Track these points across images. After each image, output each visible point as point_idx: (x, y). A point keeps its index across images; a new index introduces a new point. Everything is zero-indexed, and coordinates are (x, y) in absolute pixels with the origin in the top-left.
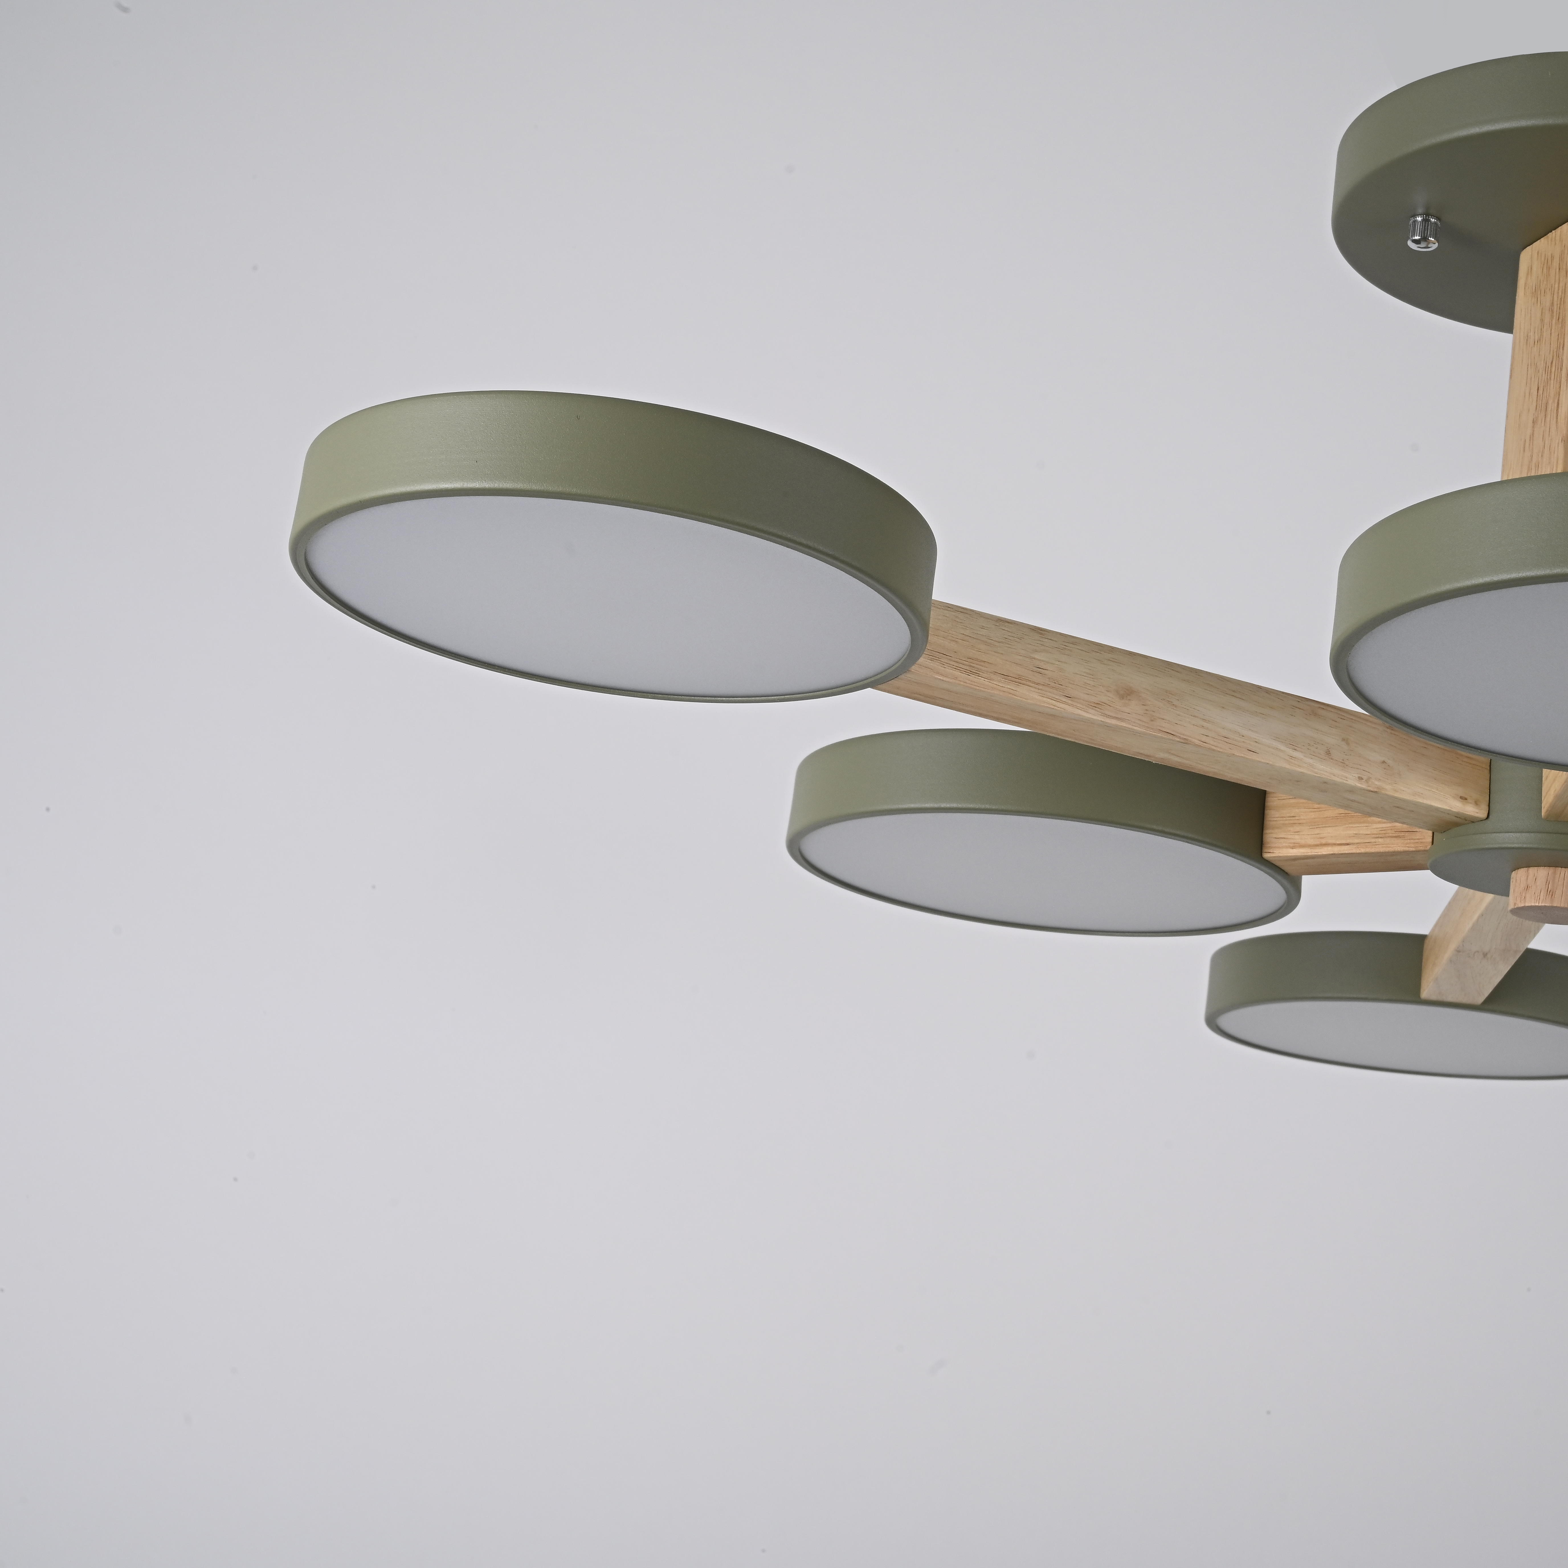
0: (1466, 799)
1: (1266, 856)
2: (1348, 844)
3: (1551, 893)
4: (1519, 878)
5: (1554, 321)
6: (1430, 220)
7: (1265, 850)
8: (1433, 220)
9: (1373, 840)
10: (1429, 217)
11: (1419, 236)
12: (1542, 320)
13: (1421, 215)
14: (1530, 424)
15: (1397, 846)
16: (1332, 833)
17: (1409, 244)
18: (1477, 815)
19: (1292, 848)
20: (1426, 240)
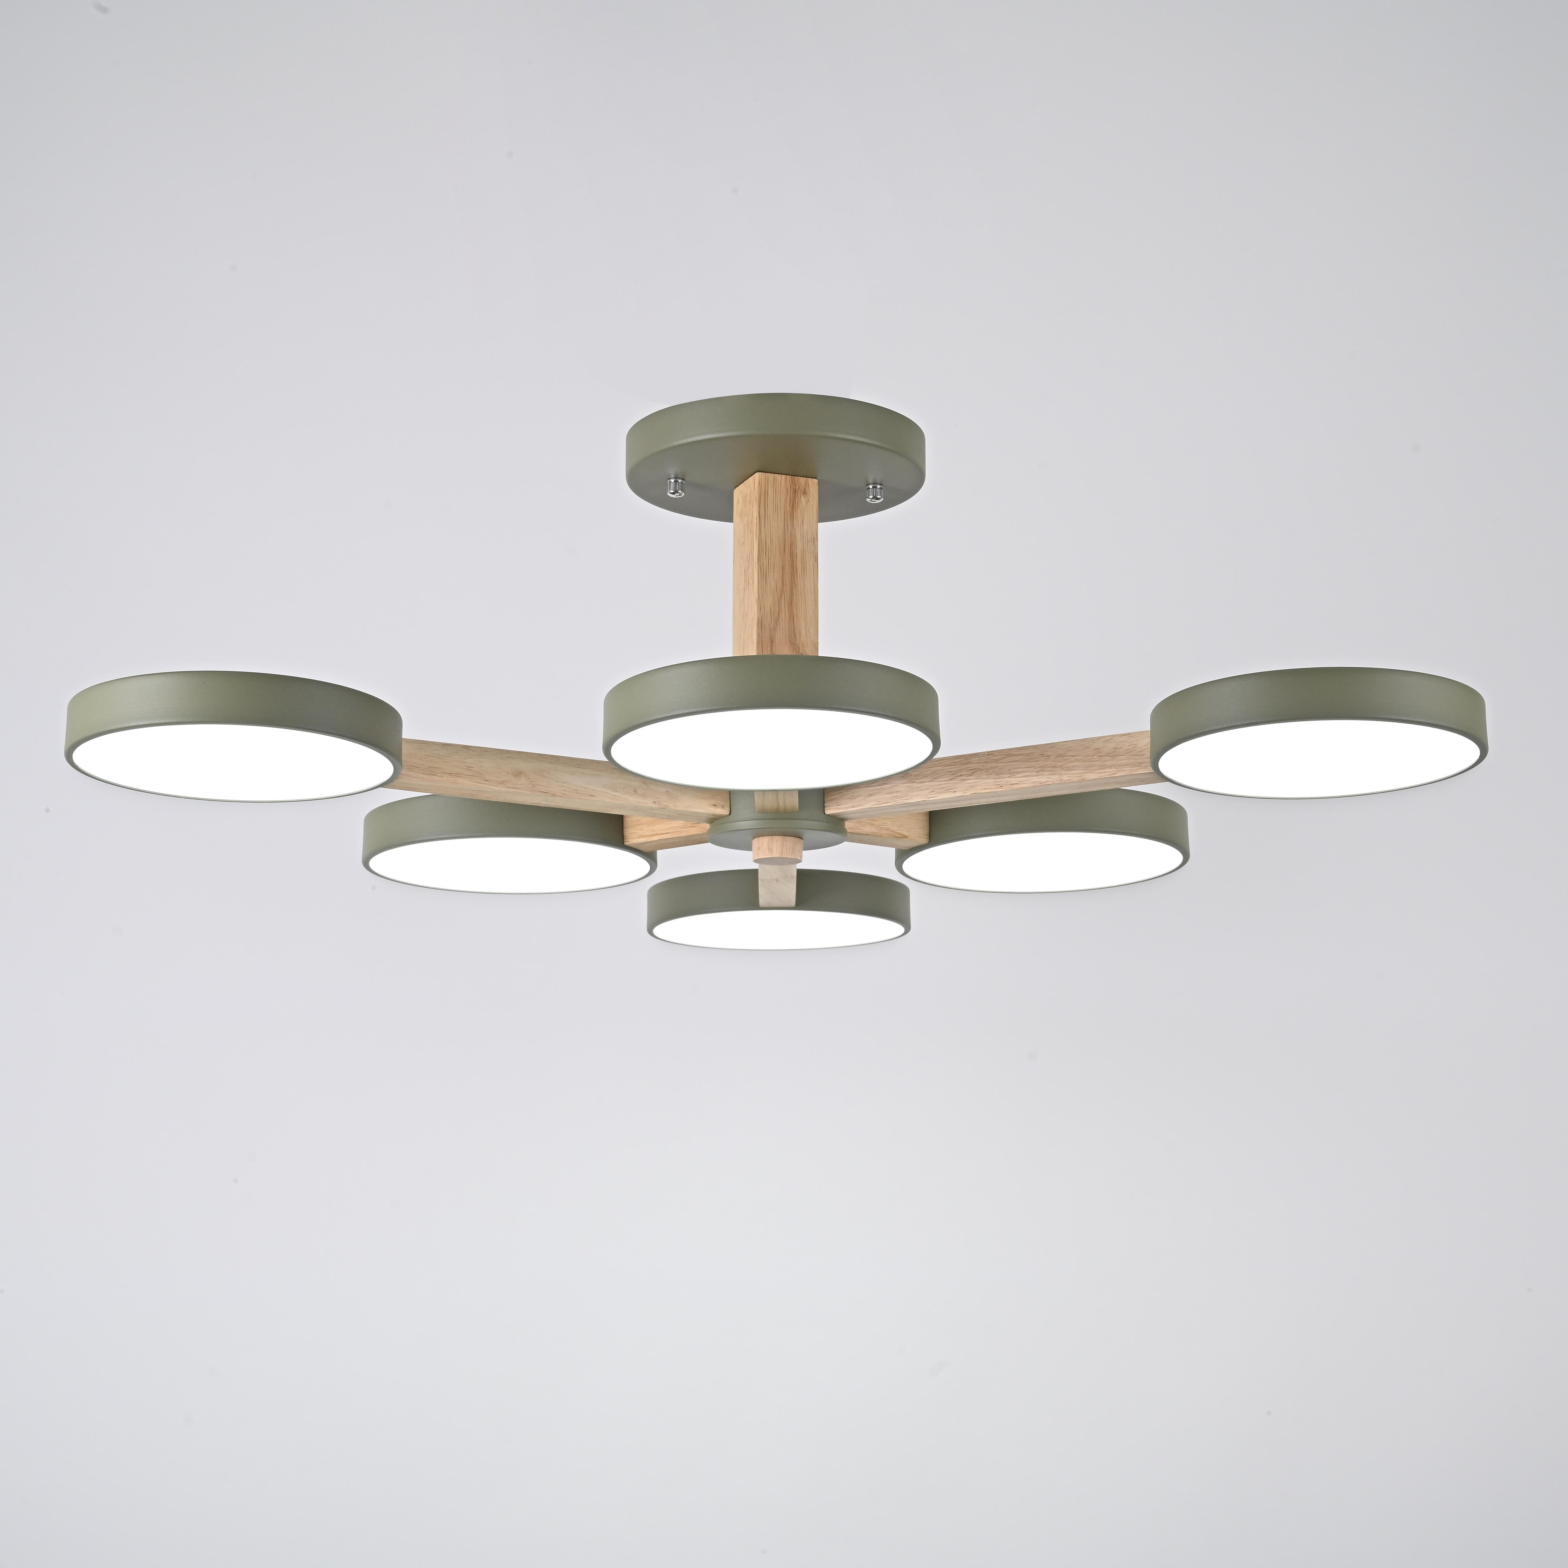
0: (716, 806)
1: (626, 844)
2: (668, 833)
3: (770, 850)
4: (756, 842)
5: (749, 532)
6: (678, 481)
7: (625, 841)
8: (680, 481)
9: (680, 830)
12: (744, 532)
13: (673, 478)
14: (743, 591)
15: (693, 831)
16: (659, 827)
17: (669, 494)
18: (723, 814)
19: (639, 838)
20: (677, 492)
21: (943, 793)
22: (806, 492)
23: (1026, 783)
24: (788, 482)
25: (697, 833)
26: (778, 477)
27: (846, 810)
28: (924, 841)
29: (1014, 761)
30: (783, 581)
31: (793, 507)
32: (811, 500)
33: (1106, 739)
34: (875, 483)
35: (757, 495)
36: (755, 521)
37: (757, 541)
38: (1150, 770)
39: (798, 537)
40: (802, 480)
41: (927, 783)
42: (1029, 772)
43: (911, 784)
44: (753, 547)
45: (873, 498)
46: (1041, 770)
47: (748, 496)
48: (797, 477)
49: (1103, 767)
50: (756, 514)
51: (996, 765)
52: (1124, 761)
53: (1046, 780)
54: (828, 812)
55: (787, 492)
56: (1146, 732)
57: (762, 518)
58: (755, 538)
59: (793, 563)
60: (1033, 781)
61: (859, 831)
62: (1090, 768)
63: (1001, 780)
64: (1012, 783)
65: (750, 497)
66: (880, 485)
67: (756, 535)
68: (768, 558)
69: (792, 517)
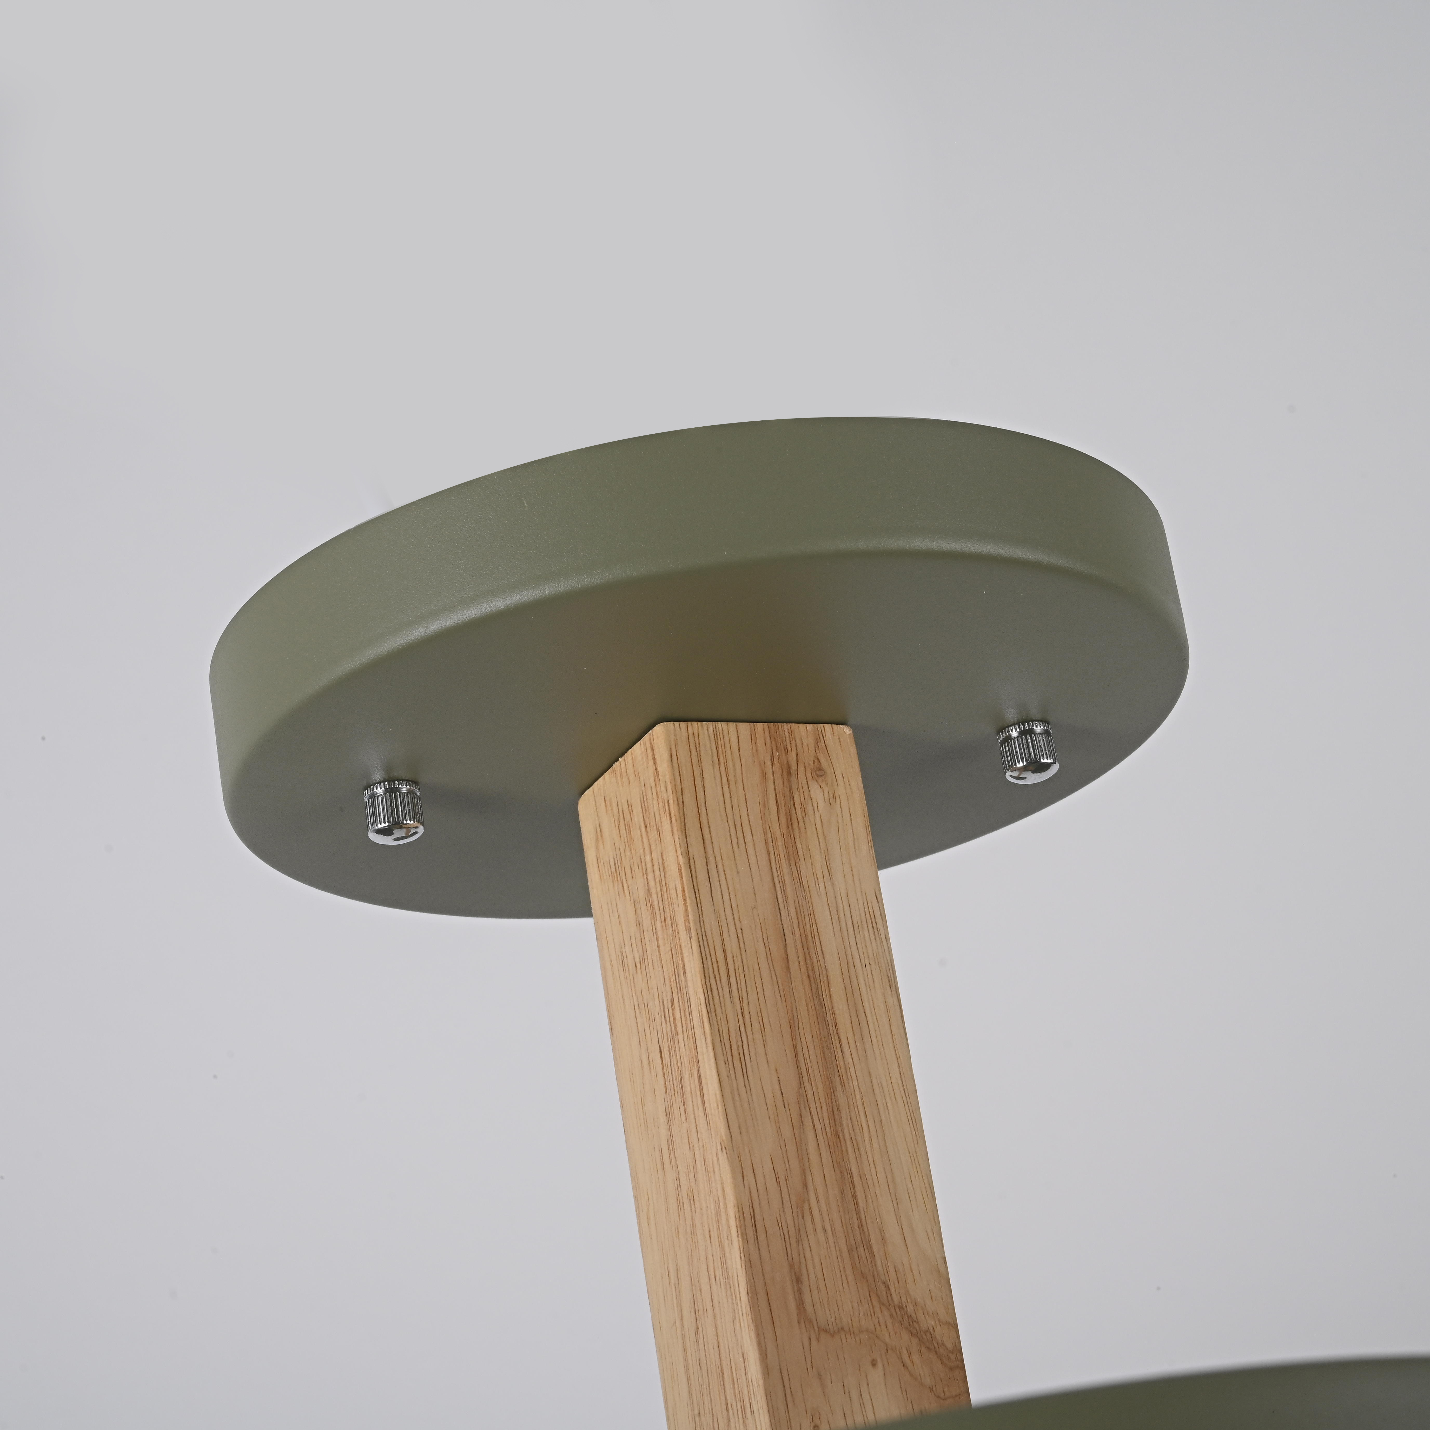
5: (658, 924)
6: (398, 790)
8: (404, 788)
10: (394, 784)
11: (385, 822)
12: (639, 924)
13: (380, 783)
14: (663, 1119)
17: (373, 836)
20: (399, 828)
22: (820, 769)
24: (760, 742)
26: (727, 730)
30: (798, 1067)
31: (790, 824)
32: (841, 791)
34: (1025, 723)
35: (668, 796)
36: (677, 881)
37: (694, 946)
39: (823, 918)
40: (804, 732)
44: (680, 970)
45: (1025, 769)
47: (637, 810)
48: (785, 726)
50: (674, 860)
55: (764, 775)
57: (696, 870)
58: (683, 935)
59: (822, 1004)
65: (645, 808)
66: (1045, 721)
67: (689, 930)
68: (741, 1000)
69: (793, 856)
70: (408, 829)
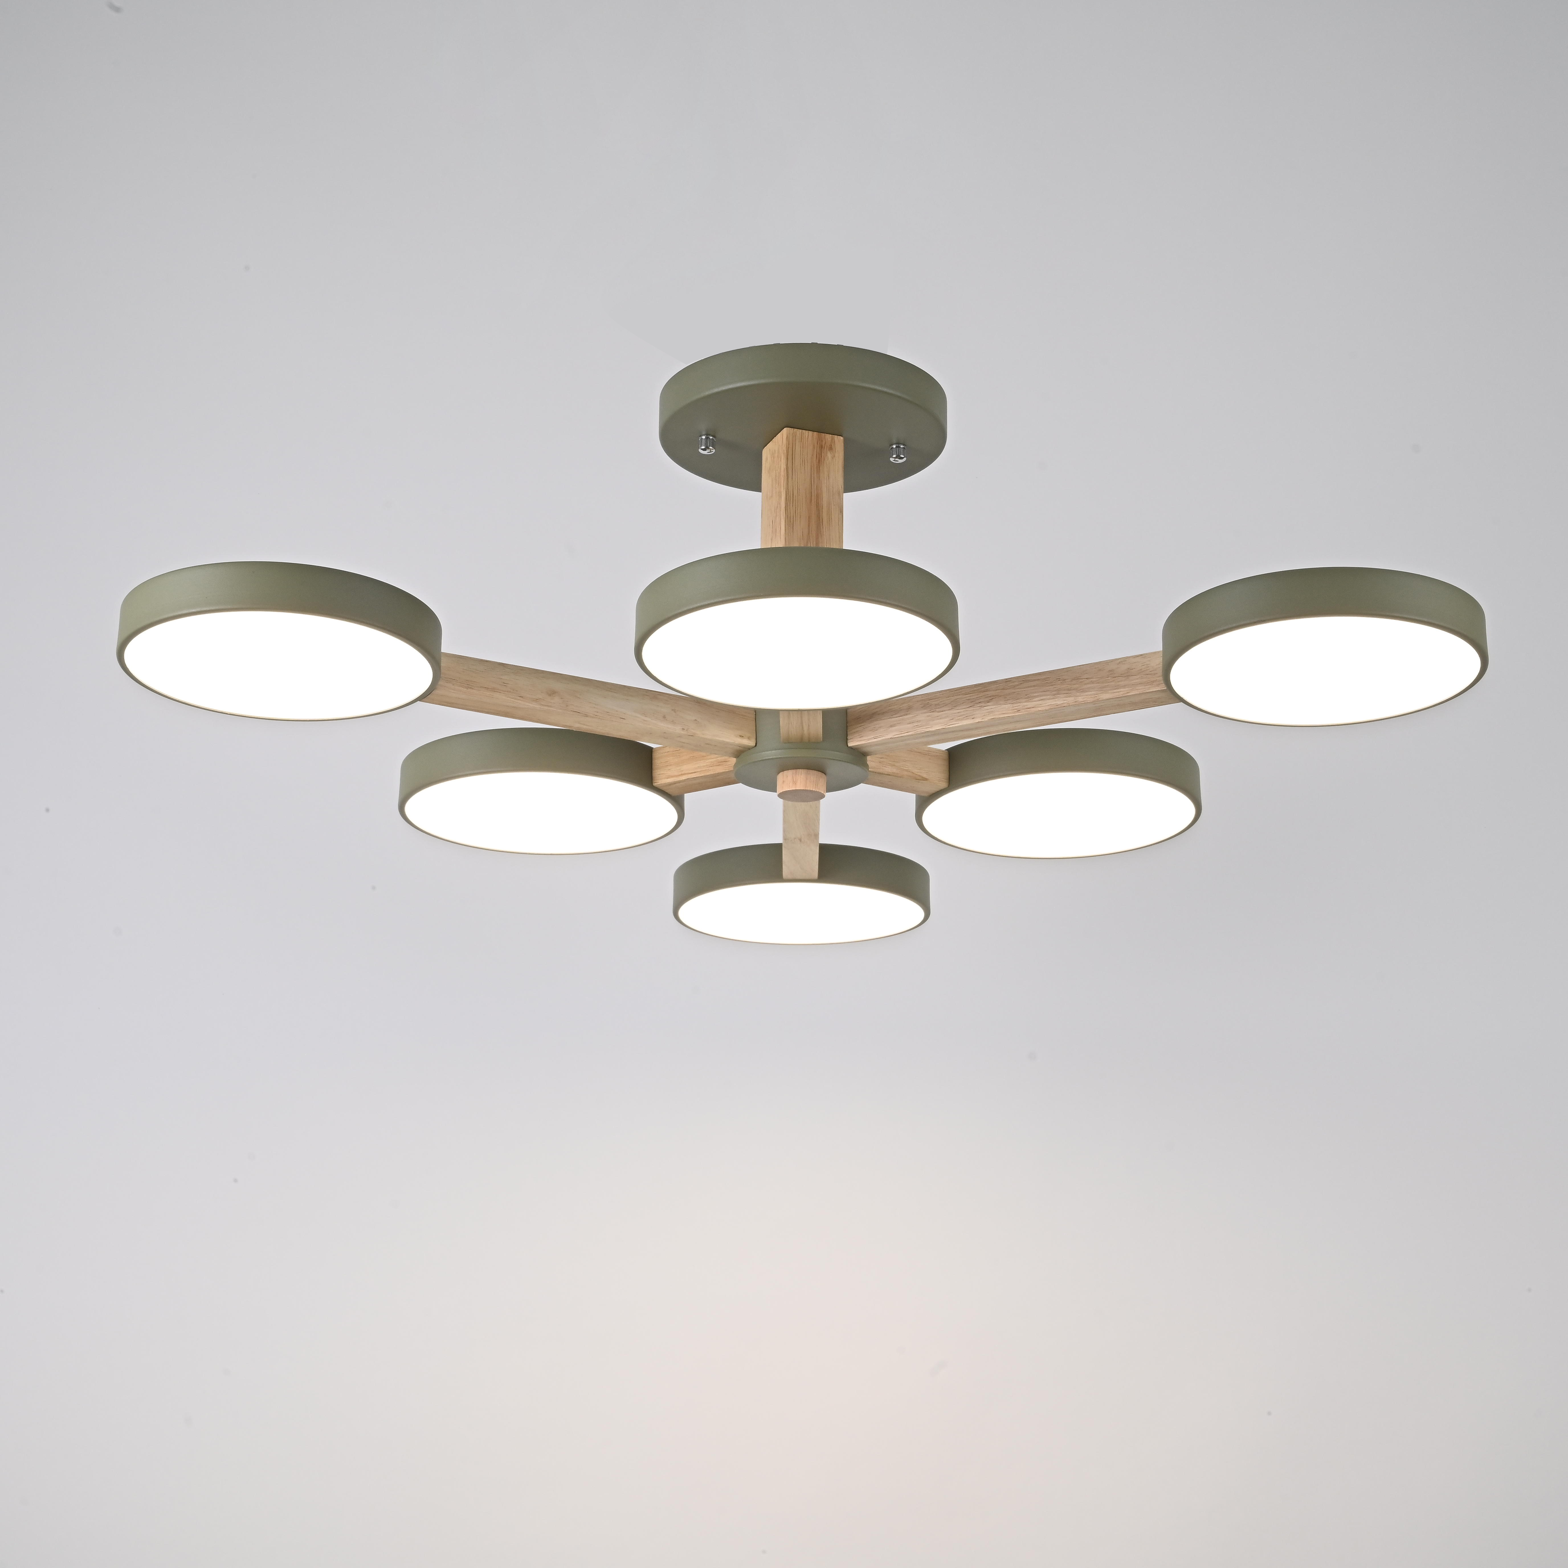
0: (742, 738)
1: (655, 784)
2: (695, 772)
4: (781, 778)
6: (709, 437)
7: (654, 781)
8: (711, 438)
9: (707, 769)
12: (772, 485)
13: (704, 435)
15: (720, 770)
16: (687, 768)
17: (700, 451)
18: (749, 744)
19: (668, 778)
20: (709, 448)
21: (962, 719)
23: (1042, 706)
24: (815, 437)
25: (724, 771)
26: (806, 433)
27: (868, 742)
28: (944, 785)
29: (1031, 687)
30: (809, 529)
31: (819, 461)
32: (837, 455)
33: (1119, 661)
34: (898, 443)
35: (785, 449)
36: (783, 473)
37: (785, 491)
38: (1163, 687)
39: (824, 489)
40: (829, 436)
41: (947, 712)
42: (1045, 695)
43: (931, 713)
44: (780, 498)
45: (896, 458)
46: (1057, 693)
47: (777, 452)
48: (823, 434)
49: (1118, 687)
50: (783, 466)
51: (1014, 691)
52: (1137, 681)
53: (1062, 702)
54: (850, 744)
55: (814, 447)
56: (1159, 652)
57: (790, 471)
59: (819, 513)
60: (1049, 704)
61: (881, 771)
62: (1104, 689)
63: (1019, 704)
64: (1028, 707)
66: (904, 445)
67: (784, 486)
68: (796, 508)
69: (818, 471)
70: (711, 449)
